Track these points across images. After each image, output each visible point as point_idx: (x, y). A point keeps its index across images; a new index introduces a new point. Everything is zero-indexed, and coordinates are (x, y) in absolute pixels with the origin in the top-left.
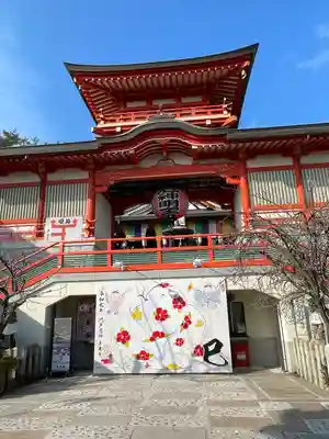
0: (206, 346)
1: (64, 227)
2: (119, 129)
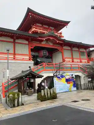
2: (39, 32)
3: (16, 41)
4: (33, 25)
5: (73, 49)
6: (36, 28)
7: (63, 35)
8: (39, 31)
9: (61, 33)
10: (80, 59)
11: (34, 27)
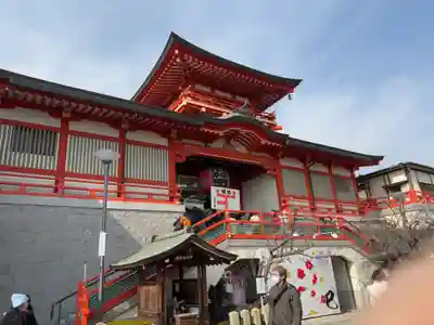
0: (327, 295)
1: (227, 197)
2: (204, 110)
3: (130, 136)
4: (184, 87)
5: (312, 168)
6: (194, 98)
7: (278, 121)
8: (204, 106)
9: (272, 117)
10: (336, 201)
11: (189, 95)
